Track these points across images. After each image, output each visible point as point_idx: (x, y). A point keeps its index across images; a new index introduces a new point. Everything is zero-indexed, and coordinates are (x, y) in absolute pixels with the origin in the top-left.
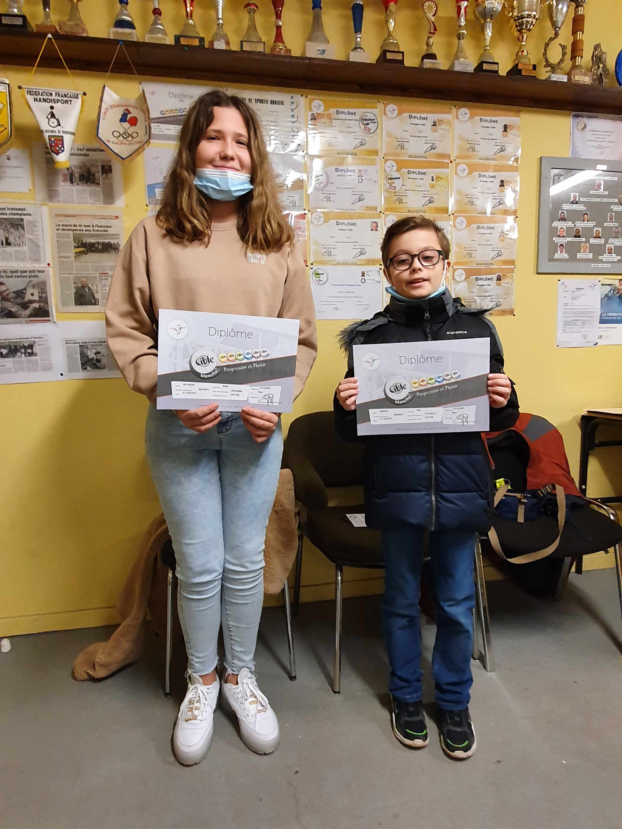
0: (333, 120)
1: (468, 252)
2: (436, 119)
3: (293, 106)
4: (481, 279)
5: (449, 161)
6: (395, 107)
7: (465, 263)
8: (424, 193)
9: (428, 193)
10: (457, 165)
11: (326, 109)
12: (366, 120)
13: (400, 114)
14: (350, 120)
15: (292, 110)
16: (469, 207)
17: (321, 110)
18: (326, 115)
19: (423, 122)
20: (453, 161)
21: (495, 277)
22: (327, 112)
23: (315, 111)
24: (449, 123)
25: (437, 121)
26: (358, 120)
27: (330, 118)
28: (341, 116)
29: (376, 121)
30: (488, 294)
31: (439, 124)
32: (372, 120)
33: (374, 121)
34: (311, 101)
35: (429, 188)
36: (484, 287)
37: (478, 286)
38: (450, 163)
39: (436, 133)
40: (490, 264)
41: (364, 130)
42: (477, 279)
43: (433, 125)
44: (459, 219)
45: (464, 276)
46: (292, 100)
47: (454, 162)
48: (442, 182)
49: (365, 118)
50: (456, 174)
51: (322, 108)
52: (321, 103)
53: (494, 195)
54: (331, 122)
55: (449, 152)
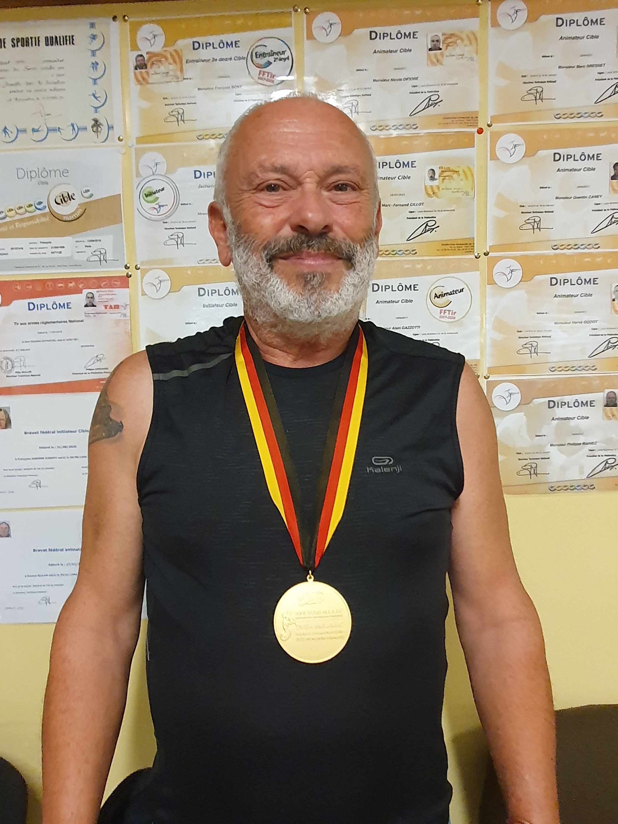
0: (185, 66)
1: (527, 340)
2: (440, 35)
3: (96, 44)
4: (563, 404)
5: (475, 130)
6: (334, 18)
7: (519, 369)
8: (412, 209)
9: (421, 208)
10: (496, 137)
11: (170, 42)
12: (264, 55)
13: (346, 32)
14: (226, 60)
15: (94, 53)
16: (528, 236)
17: (158, 47)
18: (169, 56)
19: (405, 43)
20: (485, 127)
21: (600, 397)
22: (171, 49)
23: (145, 48)
24: (473, 38)
25: (442, 38)
26: (244, 58)
27: (178, 61)
28: (203, 54)
29: (288, 53)
30: (581, 439)
31: (448, 46)
32: (277, 54)
33: (283, 56)
34: (135, 29)
35: (421, 197)
36: (572, 423)
37: (555, 422)
38: (476, 134)
39: (438, 68)
40: (585, 368)
41: (259, 78)
42: (552, 405)
43: (430, 50)
44: (501, 266)
45: (517, 399)
46: (94, 31)
47: (487, 132)
48: (457, 182)
49: (261, 50)
50: (494, 157)
51: (161, 40)
52: (158, 29)
53: (597, 201)
54: (182, 70)
55: (474, 107)
